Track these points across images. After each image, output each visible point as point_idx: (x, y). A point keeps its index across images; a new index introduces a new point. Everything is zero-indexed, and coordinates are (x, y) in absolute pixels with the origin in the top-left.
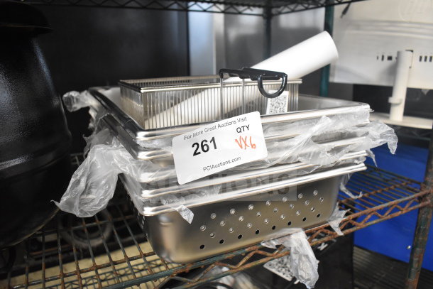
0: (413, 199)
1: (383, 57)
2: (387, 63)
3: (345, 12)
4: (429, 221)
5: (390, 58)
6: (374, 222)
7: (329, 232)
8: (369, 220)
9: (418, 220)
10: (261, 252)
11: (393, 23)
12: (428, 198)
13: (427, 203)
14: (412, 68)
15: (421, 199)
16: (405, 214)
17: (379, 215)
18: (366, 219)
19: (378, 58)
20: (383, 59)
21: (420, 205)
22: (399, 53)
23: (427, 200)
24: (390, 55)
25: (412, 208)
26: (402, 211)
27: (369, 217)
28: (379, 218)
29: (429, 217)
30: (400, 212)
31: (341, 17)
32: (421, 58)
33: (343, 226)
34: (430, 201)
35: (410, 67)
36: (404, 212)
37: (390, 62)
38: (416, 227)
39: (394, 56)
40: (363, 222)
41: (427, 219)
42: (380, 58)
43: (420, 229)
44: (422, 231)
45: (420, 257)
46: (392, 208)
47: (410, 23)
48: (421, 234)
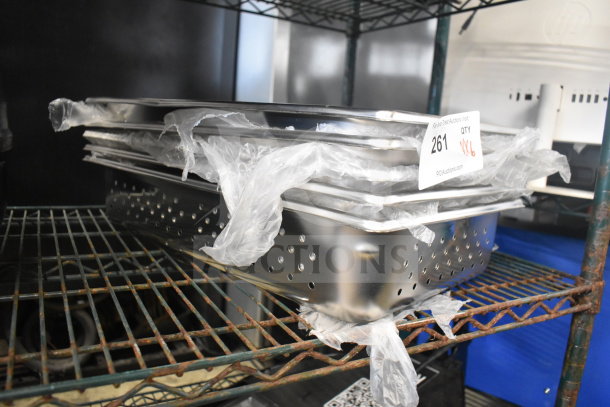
0: (566, 296)
1: (518, 95)
2: (524, 104)
3: (466, 26)
4: (588, 338)
5: (528, 97)
6: (507, 326)
7: (436, 334)
8: (499, 323)
9: (570, 333)
10: (318, 355)
11: (533, 46)
12: (587, 298)
13: (586, 306)
14: (562, 111)
15: (578, 298)
16: (555, 319)
17: (516, 316)
18: (495, 320)
19: (511, 97)
20: (518, 98)
21: (576, 308)
22: (542, 87)
23: (586, 302)
24: (528, 93)
25: (564, 312)
26: (550, 313)
27: (500, 316)
28: (516, 320)
29: (589, 330)
30: (546, 316)
31: (461, 33)
32: (574, 97)
33: (458, 327)
34: (590, 304)
35: (558, 111)
36: (553, 316)
37: (528, 102)
38: (568, 346)
39: (535, 93)
40: (490, 324)
41: (585, 333)
42: (515, 97)
43: (573, 348)
44: (576, 352)
45: (573, 394)
46: (534, 307)
47: (560, 46)
48: (576, 357)
